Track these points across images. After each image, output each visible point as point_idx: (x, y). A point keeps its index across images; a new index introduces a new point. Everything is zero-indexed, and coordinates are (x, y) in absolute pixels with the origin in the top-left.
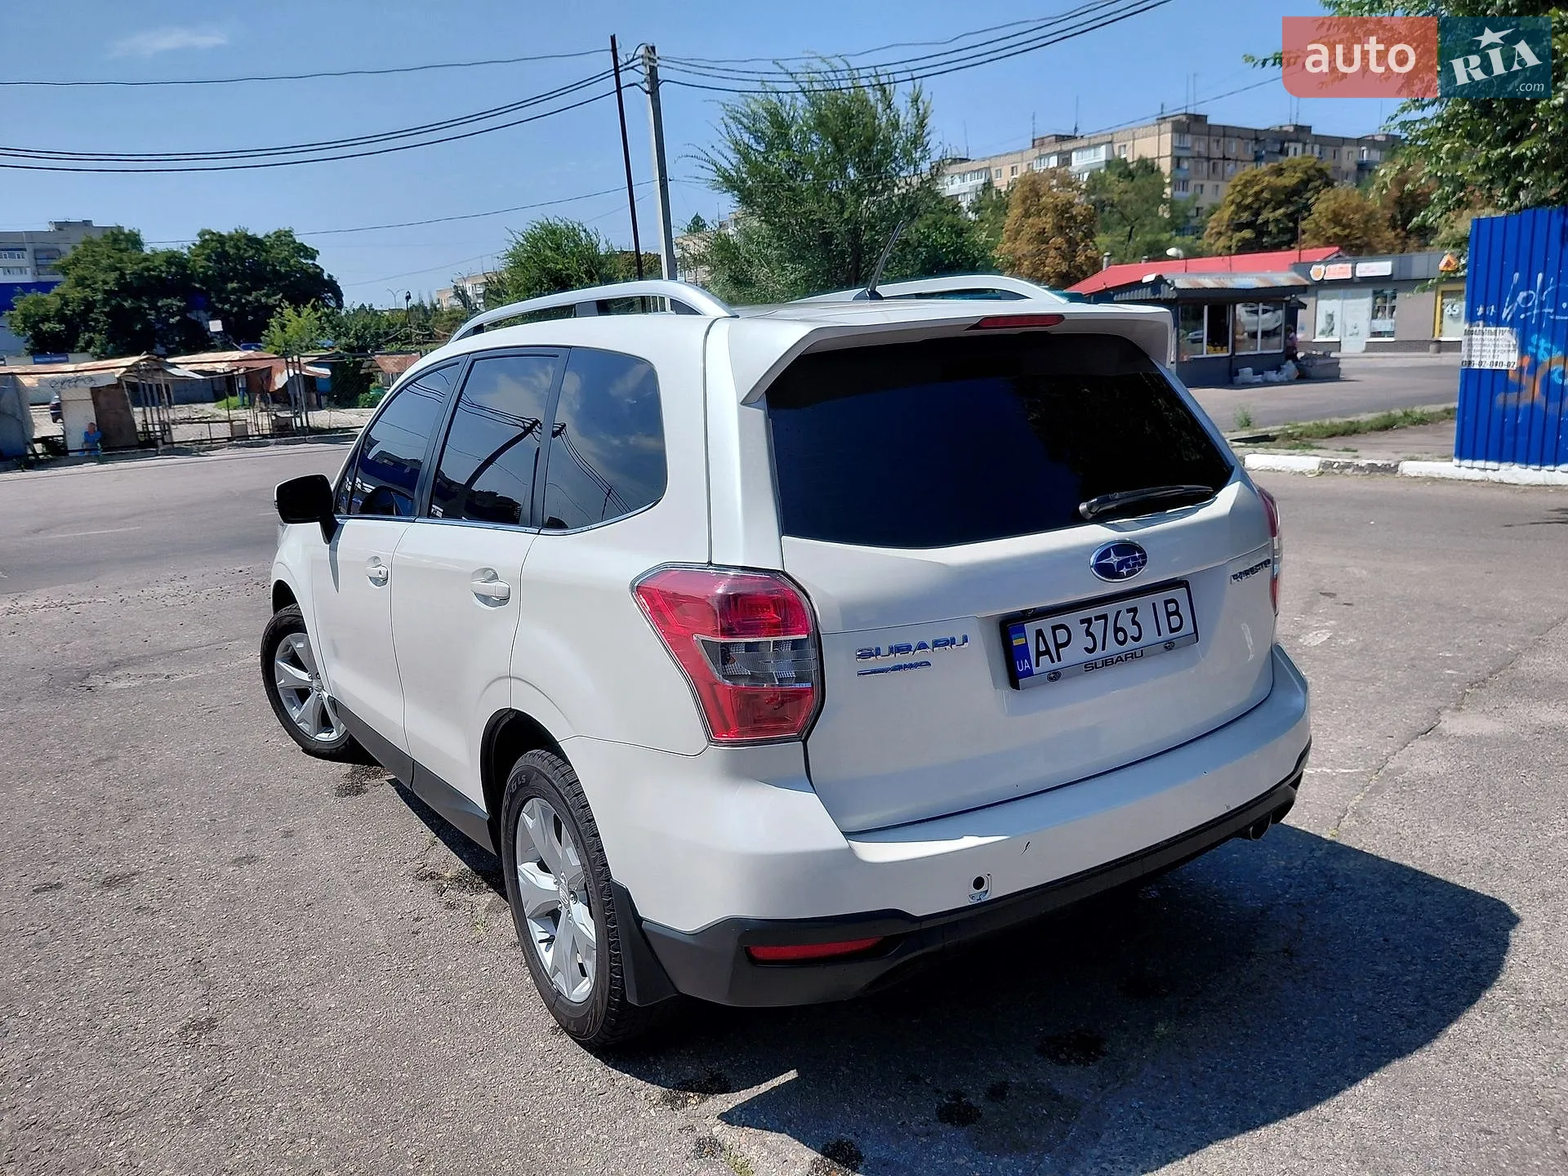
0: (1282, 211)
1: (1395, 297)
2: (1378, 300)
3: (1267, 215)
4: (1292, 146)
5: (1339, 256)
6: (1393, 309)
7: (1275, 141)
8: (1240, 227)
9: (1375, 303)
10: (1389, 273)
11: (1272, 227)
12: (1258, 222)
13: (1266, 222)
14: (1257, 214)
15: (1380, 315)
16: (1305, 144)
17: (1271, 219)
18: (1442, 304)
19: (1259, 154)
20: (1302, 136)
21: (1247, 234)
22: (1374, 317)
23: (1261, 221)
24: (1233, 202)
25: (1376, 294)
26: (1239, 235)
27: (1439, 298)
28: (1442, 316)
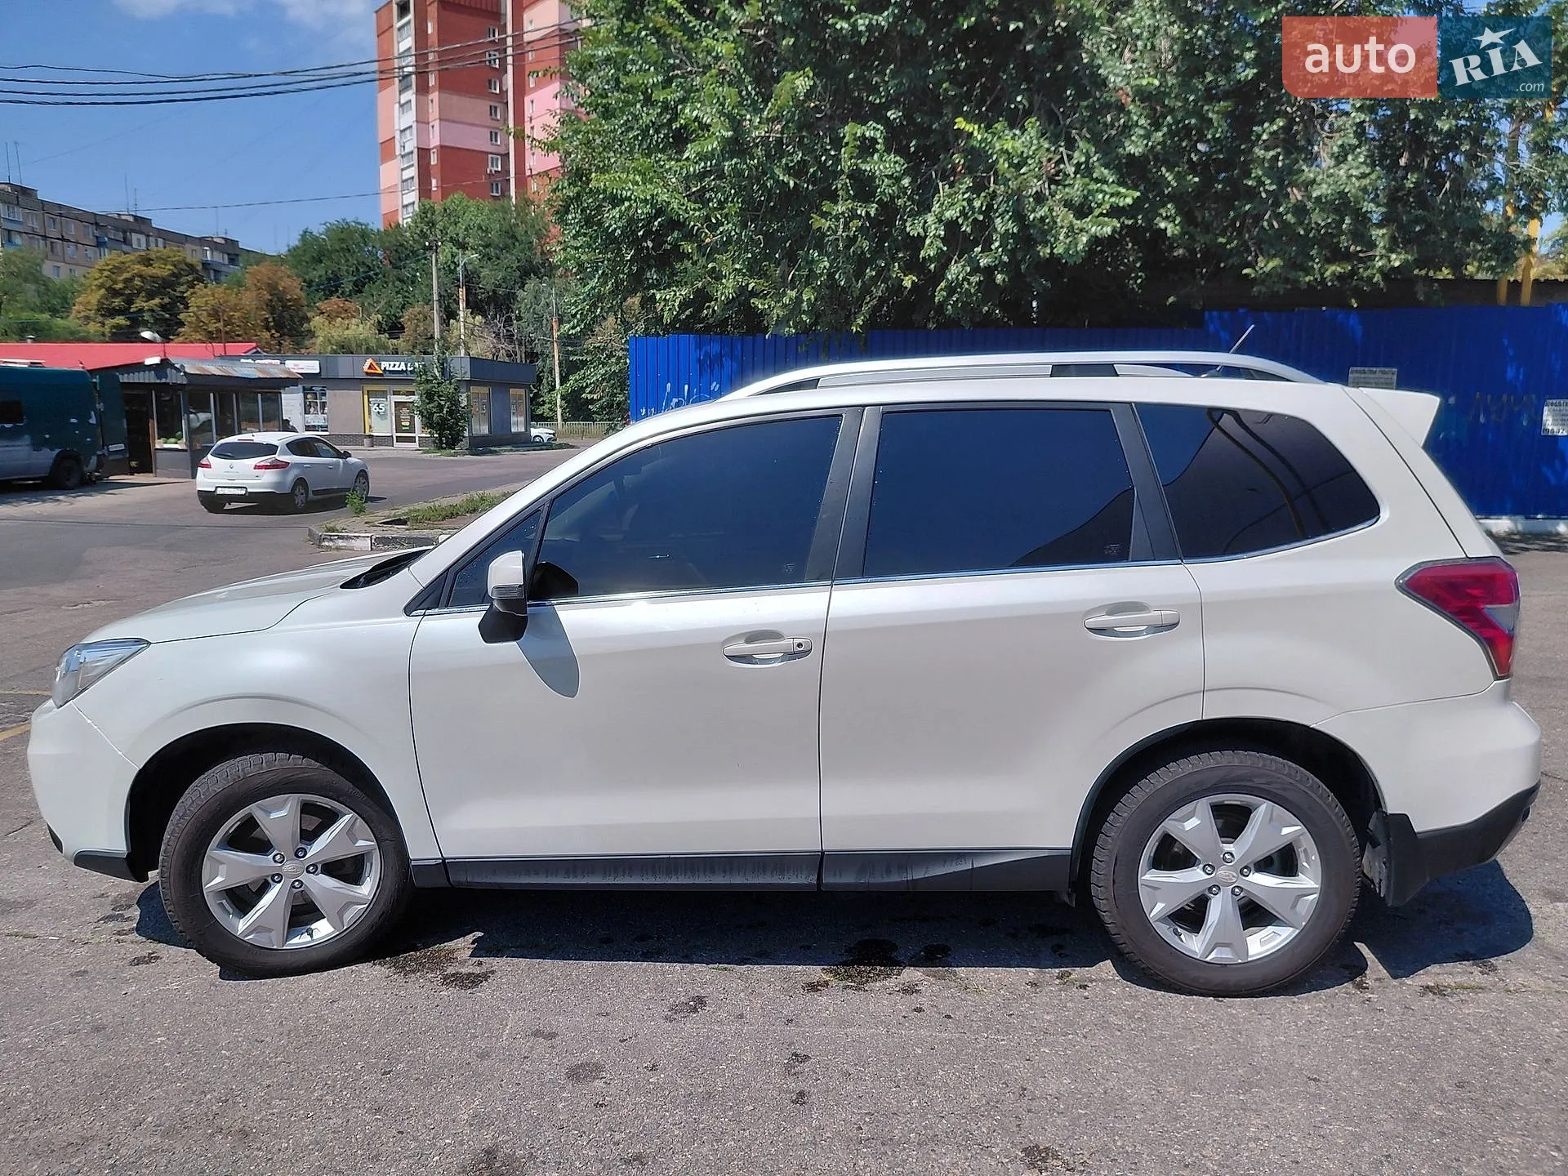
0: (157, 301)
1: (324, 394)
2: (309, 396)
3: (139, 303)
4: (135, 236)
5: (257, 352)
6: (323, 405)
7: (116, 229)
8: (113, 313)
9: (305, 398)
10: (318, 371)
11: (147, 316)
12: (132, 310)
13: (141, 310)
14: (130, 301)
15: (312, 410)
16: (148, 236)
17: (147, 308)
18: (369, 402)
19: (101, 240)
20: (144, 228)
21: (121, 320)
22: (307, 412)
23: (135, 310)
24: (101, 286)
25: (306, 391)
26: (110, 322)
27: (366, 397)
28: (370, 414)
